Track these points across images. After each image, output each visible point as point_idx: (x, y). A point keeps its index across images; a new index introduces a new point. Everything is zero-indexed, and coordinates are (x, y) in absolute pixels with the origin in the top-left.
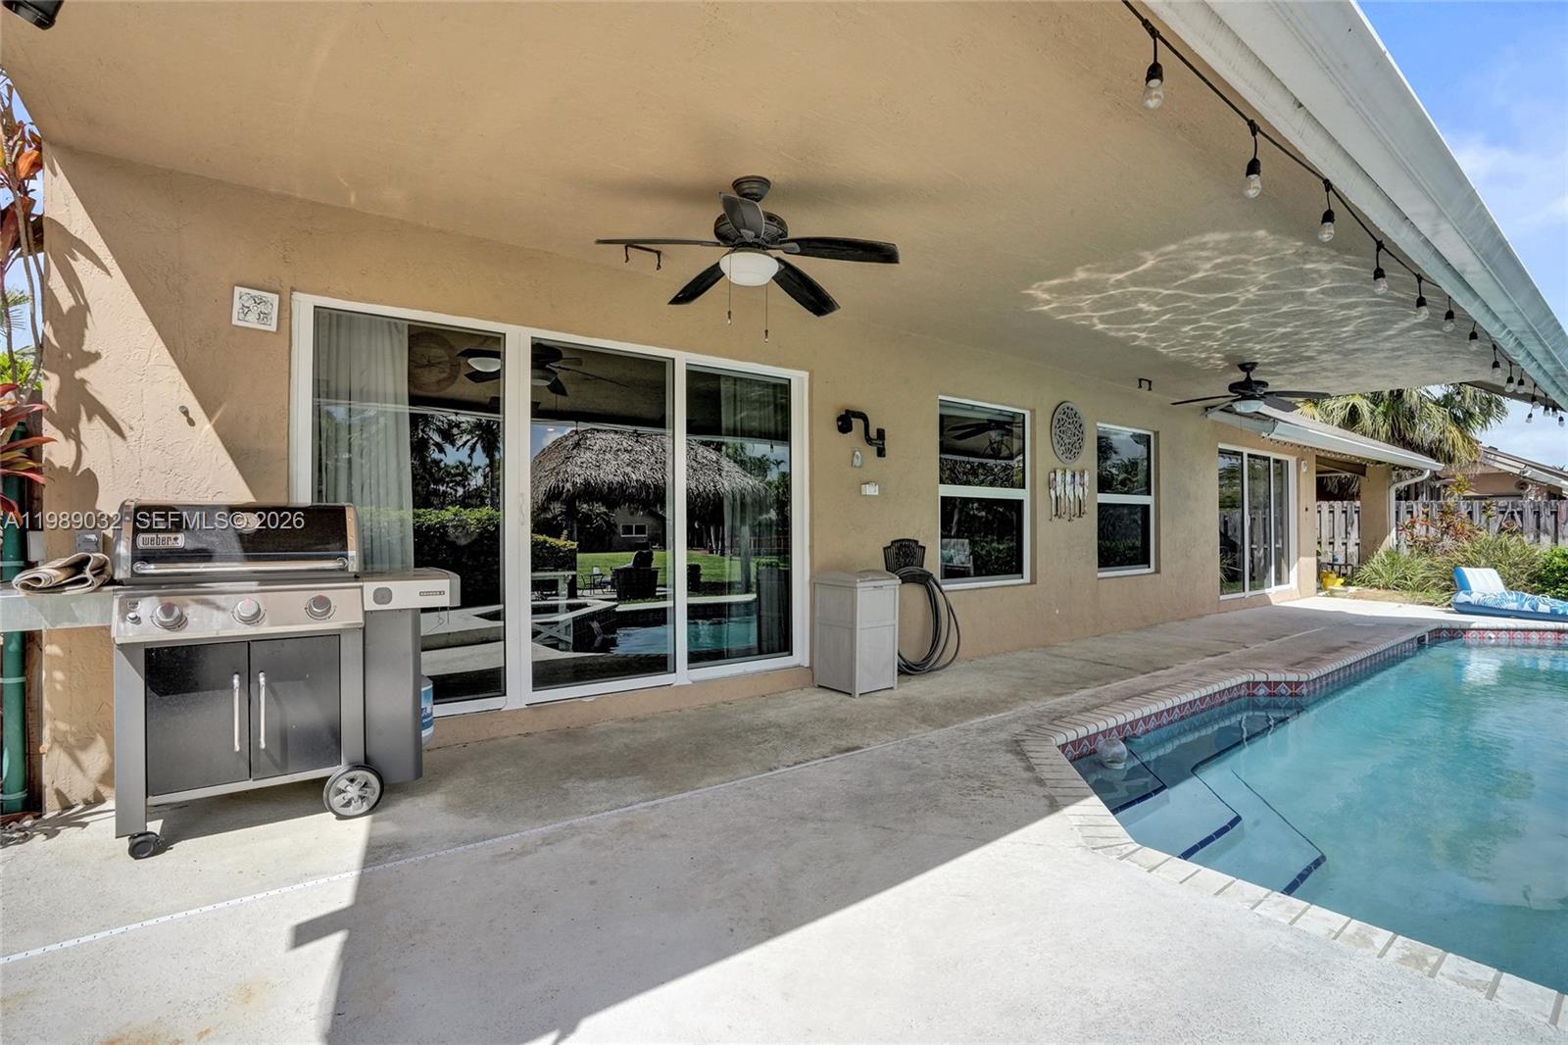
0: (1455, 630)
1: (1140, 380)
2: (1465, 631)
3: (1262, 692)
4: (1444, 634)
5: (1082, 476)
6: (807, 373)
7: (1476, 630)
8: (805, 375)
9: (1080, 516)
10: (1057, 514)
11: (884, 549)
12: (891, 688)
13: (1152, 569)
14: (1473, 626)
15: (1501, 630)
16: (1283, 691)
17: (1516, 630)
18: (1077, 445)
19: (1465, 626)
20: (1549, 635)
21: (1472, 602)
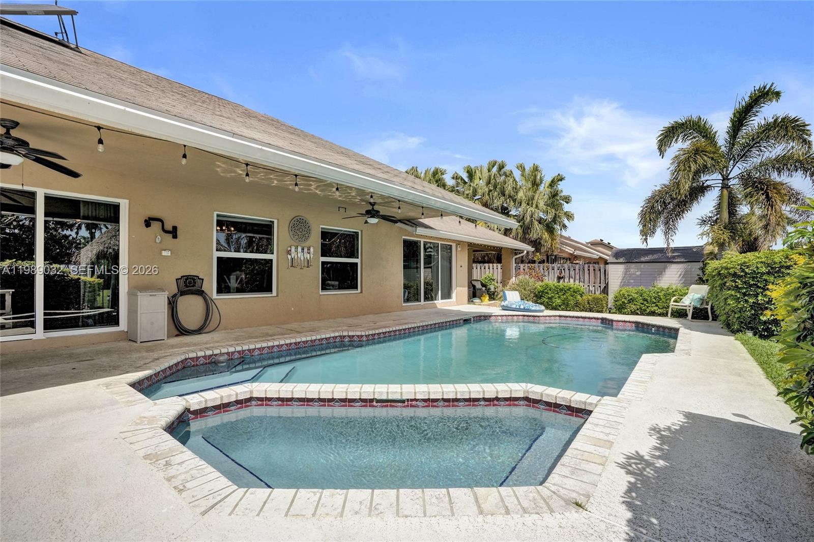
0: (487, 316)
1: (339, 207)
2: (490, 316)
3: (347, 340)
4: (482, 318)
5: (309, 249)
6: (128, 201)
7: (495, 316)
8: (127, 201)
9: (308, 267)
10: (292, 266)
11: (177, 279)
12: (164, 340)
13: (359, 290)
14: (493, 314)
15: (503, 316)
16: (356, 339)
17: (509, 316)
18: (307, 235)
19: (490, 315)
20: (521, 317)
21: (505, 305)
